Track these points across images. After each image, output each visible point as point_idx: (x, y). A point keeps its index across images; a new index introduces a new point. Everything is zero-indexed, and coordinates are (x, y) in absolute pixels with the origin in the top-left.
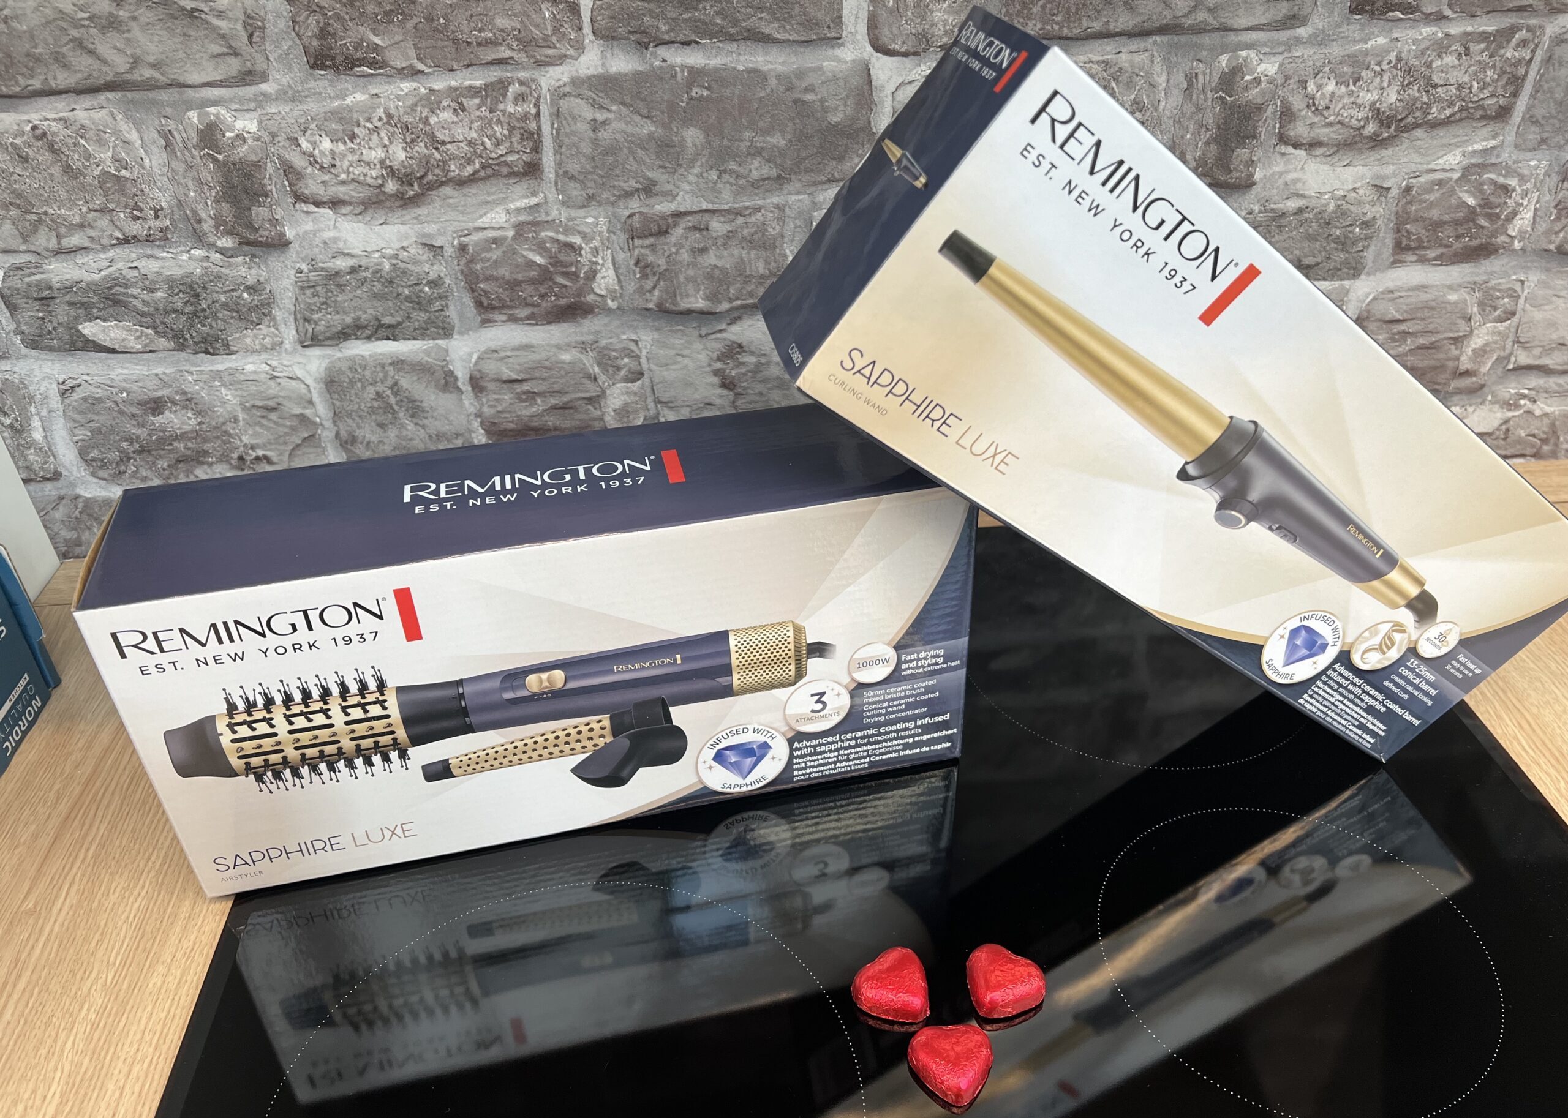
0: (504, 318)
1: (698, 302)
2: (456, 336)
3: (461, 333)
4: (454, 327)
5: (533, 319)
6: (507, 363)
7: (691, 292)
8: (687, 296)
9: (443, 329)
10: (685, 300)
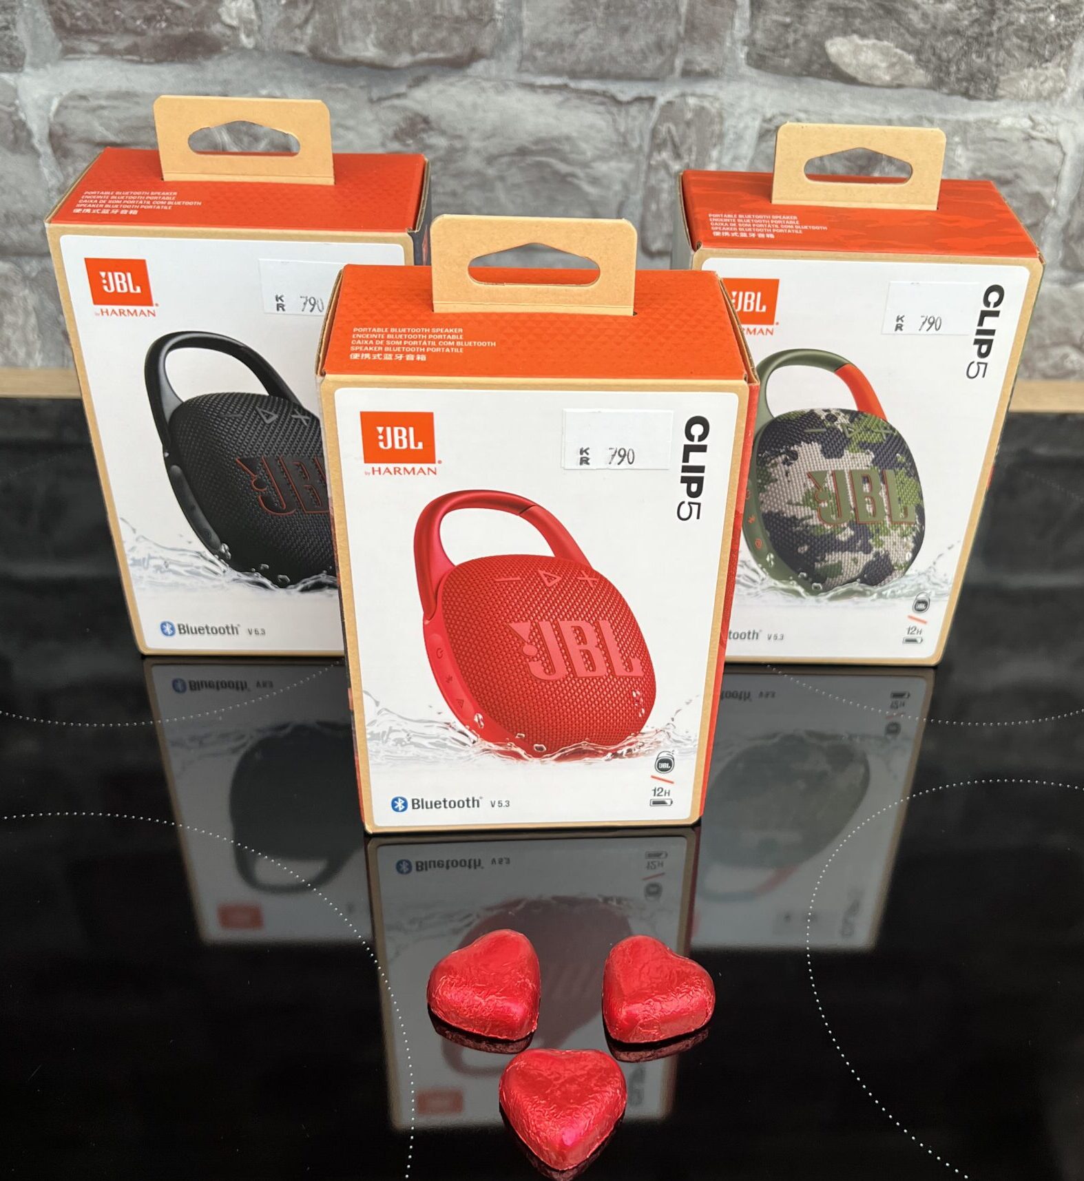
0: (95, 48)
1: (367, 49)
2: (27, 69)
3: (35, 66)
4: (24, 55)
5: (136, 54)
6: (100, 117)
7: (358, 33)
8: (353, 39)
9: (10, 56)
10: (350, 44)
